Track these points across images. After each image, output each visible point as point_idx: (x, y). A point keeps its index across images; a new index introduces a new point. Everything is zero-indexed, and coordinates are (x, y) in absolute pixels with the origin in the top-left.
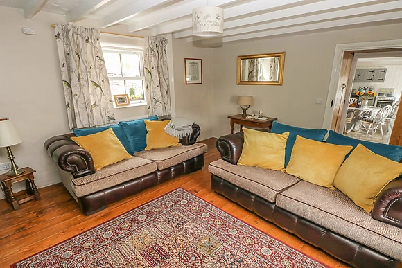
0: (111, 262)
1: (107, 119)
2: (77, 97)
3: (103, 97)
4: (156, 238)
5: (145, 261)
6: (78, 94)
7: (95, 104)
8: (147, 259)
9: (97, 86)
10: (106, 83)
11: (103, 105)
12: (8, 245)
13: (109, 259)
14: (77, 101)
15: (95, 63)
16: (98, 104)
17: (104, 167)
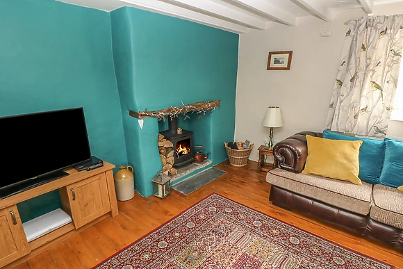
0: (229, 235)
1: (374, 130)
2: (342, 98)
3: (381, 102)
4: (270, 260)
5: (238, 257)
6: (345, 94)
7: (365, 109)
8: (240, 259)
9: (378, 87)
10: (392, 85)
11: (375, 112)
12: (227, 185)
13: (232, 233)
14: (341, 102)
15: (386, 59)
16: (369, 109)
17: (312, 174)
